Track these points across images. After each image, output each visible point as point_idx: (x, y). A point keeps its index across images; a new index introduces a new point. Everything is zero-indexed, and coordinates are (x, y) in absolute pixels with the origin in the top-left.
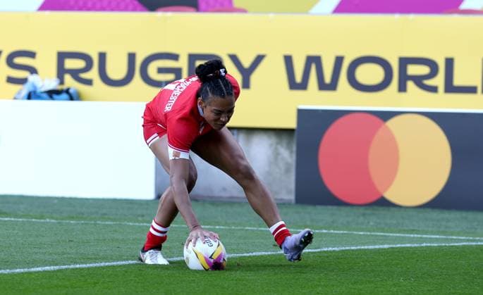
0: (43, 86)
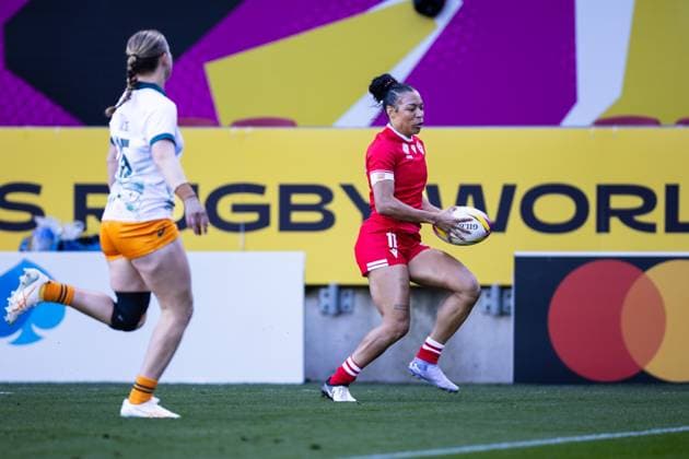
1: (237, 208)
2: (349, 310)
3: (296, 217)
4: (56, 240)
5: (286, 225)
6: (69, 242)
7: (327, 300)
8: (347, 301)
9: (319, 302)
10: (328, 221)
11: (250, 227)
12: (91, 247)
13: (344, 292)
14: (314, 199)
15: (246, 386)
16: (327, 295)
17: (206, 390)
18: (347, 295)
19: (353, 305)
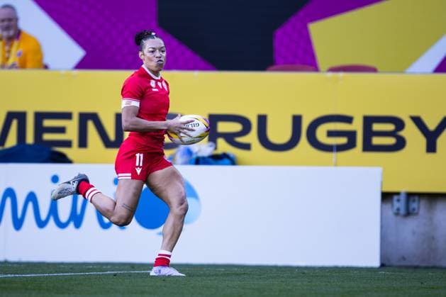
0: (199, 151)
1: (331, 134)
2: (416, 211)
3: (376, 141)
4: (194, 156)
5: (368, 147)
6: (204, 158)
7: (399, 204)
8: (414, 205)
9: (393, 206)
10: (401, 144)
11: (340, 148)
12: (221, 162)
13: (412, 199)
14: (390, 127)
15: (336, 268)
16: (398, 200)
17: (306, 271)
18: (414, 201)
19: (419, 208)
